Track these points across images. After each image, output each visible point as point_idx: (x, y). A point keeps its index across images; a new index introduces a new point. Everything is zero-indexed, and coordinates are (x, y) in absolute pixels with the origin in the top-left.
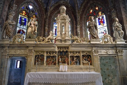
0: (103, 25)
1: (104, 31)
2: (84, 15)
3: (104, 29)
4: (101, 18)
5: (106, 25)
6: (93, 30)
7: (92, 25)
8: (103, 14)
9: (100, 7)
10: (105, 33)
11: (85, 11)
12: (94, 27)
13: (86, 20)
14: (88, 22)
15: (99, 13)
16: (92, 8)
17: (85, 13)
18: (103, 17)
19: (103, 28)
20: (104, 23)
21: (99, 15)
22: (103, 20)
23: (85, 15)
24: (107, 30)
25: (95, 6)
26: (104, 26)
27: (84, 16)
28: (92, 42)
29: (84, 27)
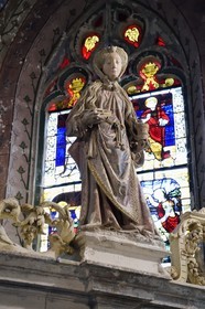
0: (164, 155)
1: (168, 197)
2: (33, 52)
3: (169, 188)
4: (151, 104)
5: (184, 161)
6: (113, 157)
7: (109, 114)
8: (171, 81)
9: (154, 28)
10: (169, 213)
11: (47, 32)
12: (123, 132)
13: (47, 100)
14: (55, 116)
15: (143, 67)
16: (98, 23)
17: (47, 46)
18: (166, 100)
19: (159, 175)
20: (171, 142)
21: (143, 82)
22: (163, 122)
23: (45, 57)
24: (186, 193)
25: (122, 18)
26: (167, 162)
27: (31, 64)
28: (90, 255)
29: (23, 146)
